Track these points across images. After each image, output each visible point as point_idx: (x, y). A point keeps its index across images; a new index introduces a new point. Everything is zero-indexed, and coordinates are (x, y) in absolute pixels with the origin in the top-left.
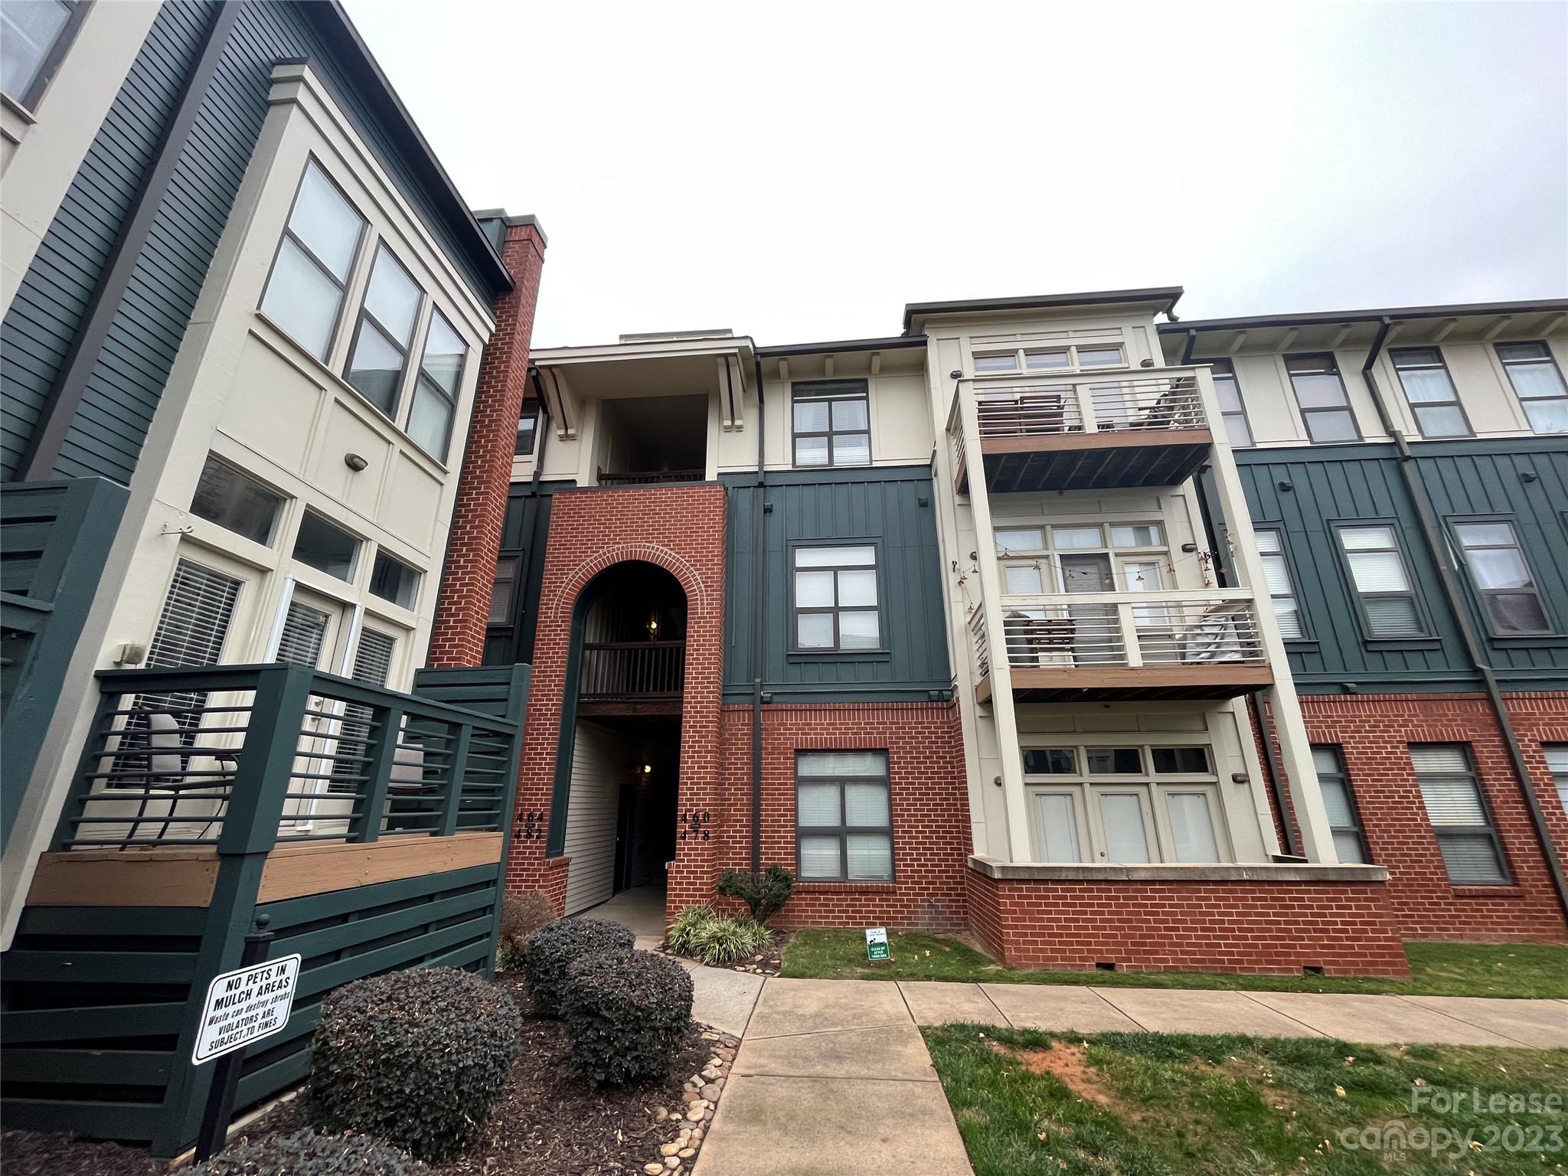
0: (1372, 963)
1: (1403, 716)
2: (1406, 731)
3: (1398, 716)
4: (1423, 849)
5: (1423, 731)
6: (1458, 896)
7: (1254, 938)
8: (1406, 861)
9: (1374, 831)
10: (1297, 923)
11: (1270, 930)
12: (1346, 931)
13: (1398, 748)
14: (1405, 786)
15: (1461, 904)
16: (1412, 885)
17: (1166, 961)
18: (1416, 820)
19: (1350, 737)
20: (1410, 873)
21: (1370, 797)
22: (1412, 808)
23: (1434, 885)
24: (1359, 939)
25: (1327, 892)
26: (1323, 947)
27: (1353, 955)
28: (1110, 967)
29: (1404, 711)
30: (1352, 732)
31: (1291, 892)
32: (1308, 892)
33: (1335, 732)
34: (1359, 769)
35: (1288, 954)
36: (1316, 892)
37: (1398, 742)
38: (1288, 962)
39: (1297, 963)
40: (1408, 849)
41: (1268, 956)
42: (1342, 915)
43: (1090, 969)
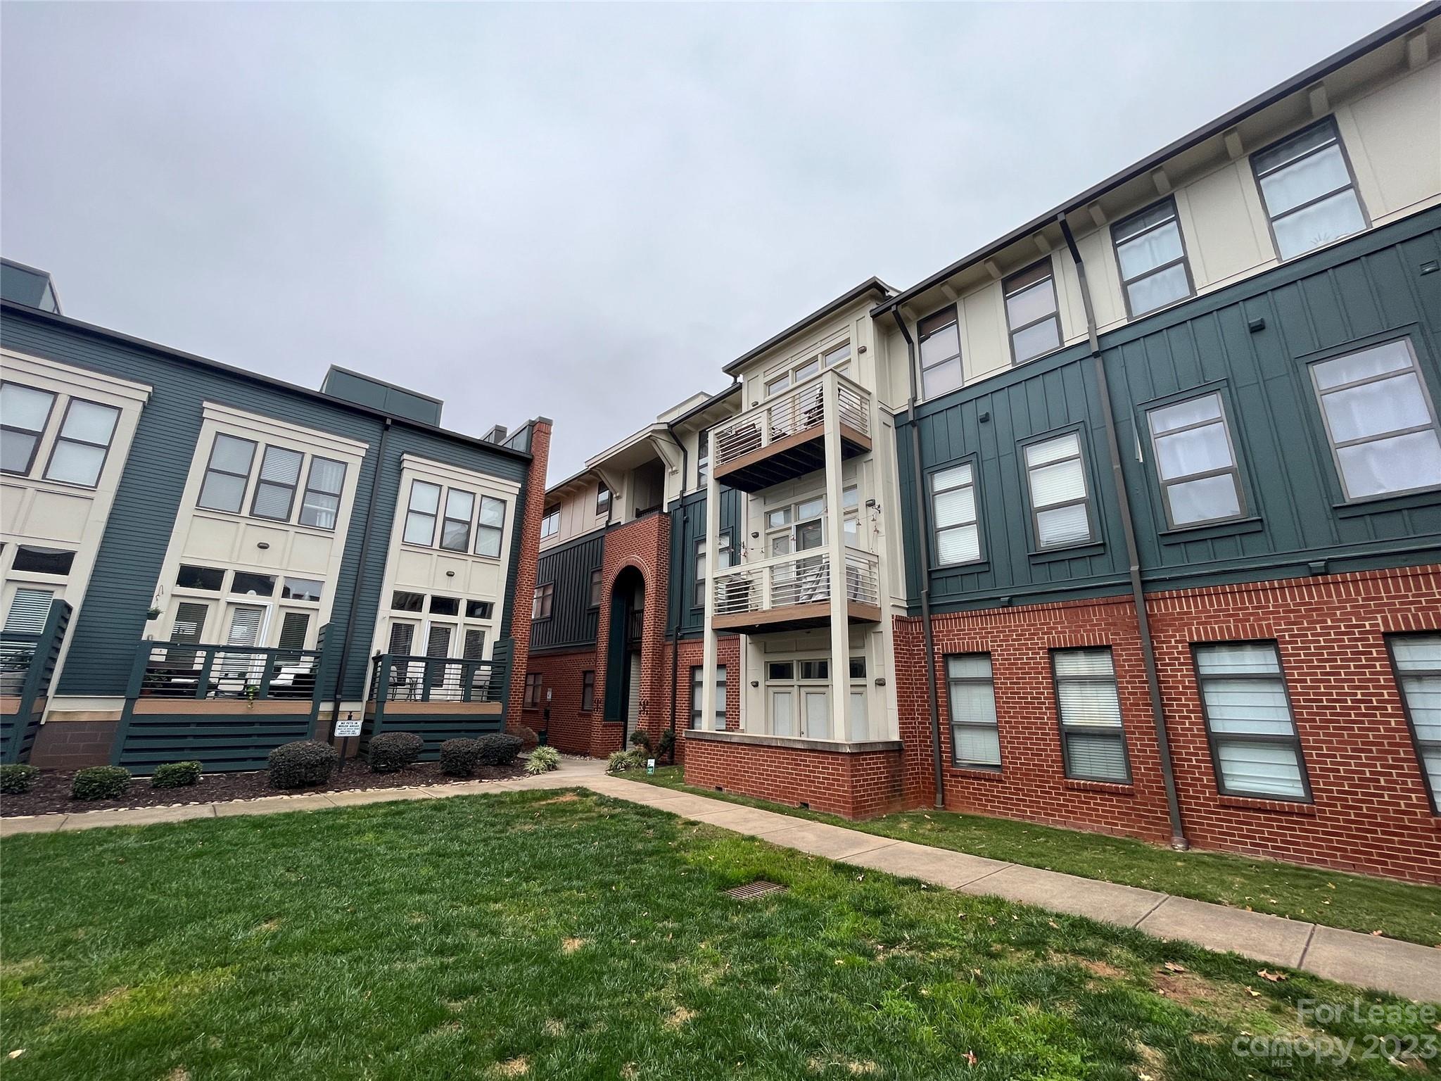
0: (833, 805)
1: (1049, 623)
2: (1048, 638)
3: (1043, 624)
4: (1044, 745)
5: (1065, 637)
6: (1068, 789)
7: (780, 782)
8: (1028, 754)
9: (1005, 727)
10: (801, 775)
11: (787, 778)
12: (824, 783)
13: (1039, 654)
14: (1039, 688)
15: (1070, 795)
16: (1030, 775)
17: (741, 789)
18: (1043, 719)
19: (998, 646)
20: (1029, 765)
21: (1007, 698)
22: (1041, 708)
23: (1048, 777)
24: (829, 789)
25: (818, 757)
26: (811, 791)
27: (825, 799)
28: (720, 789)
29: (1050, 619)
30: (1001, 641)
31: (801, 755)
32: (809, 756)
33: (987, 642)
34: (1001, 674)
35: (794, 793)
36: (814, 757)
37: (1039, 648)
38: (793, 798)
39: (797, 799)
40: (1031, 744)
41: (785, 793)
42: (824, 773)
43: (713, 790)
